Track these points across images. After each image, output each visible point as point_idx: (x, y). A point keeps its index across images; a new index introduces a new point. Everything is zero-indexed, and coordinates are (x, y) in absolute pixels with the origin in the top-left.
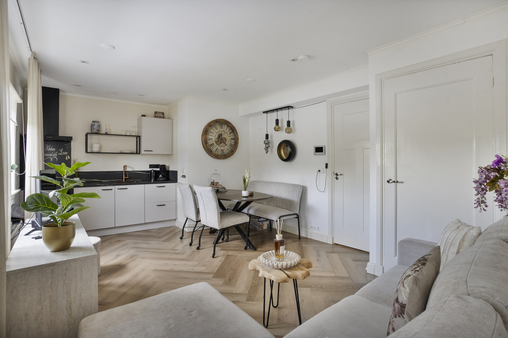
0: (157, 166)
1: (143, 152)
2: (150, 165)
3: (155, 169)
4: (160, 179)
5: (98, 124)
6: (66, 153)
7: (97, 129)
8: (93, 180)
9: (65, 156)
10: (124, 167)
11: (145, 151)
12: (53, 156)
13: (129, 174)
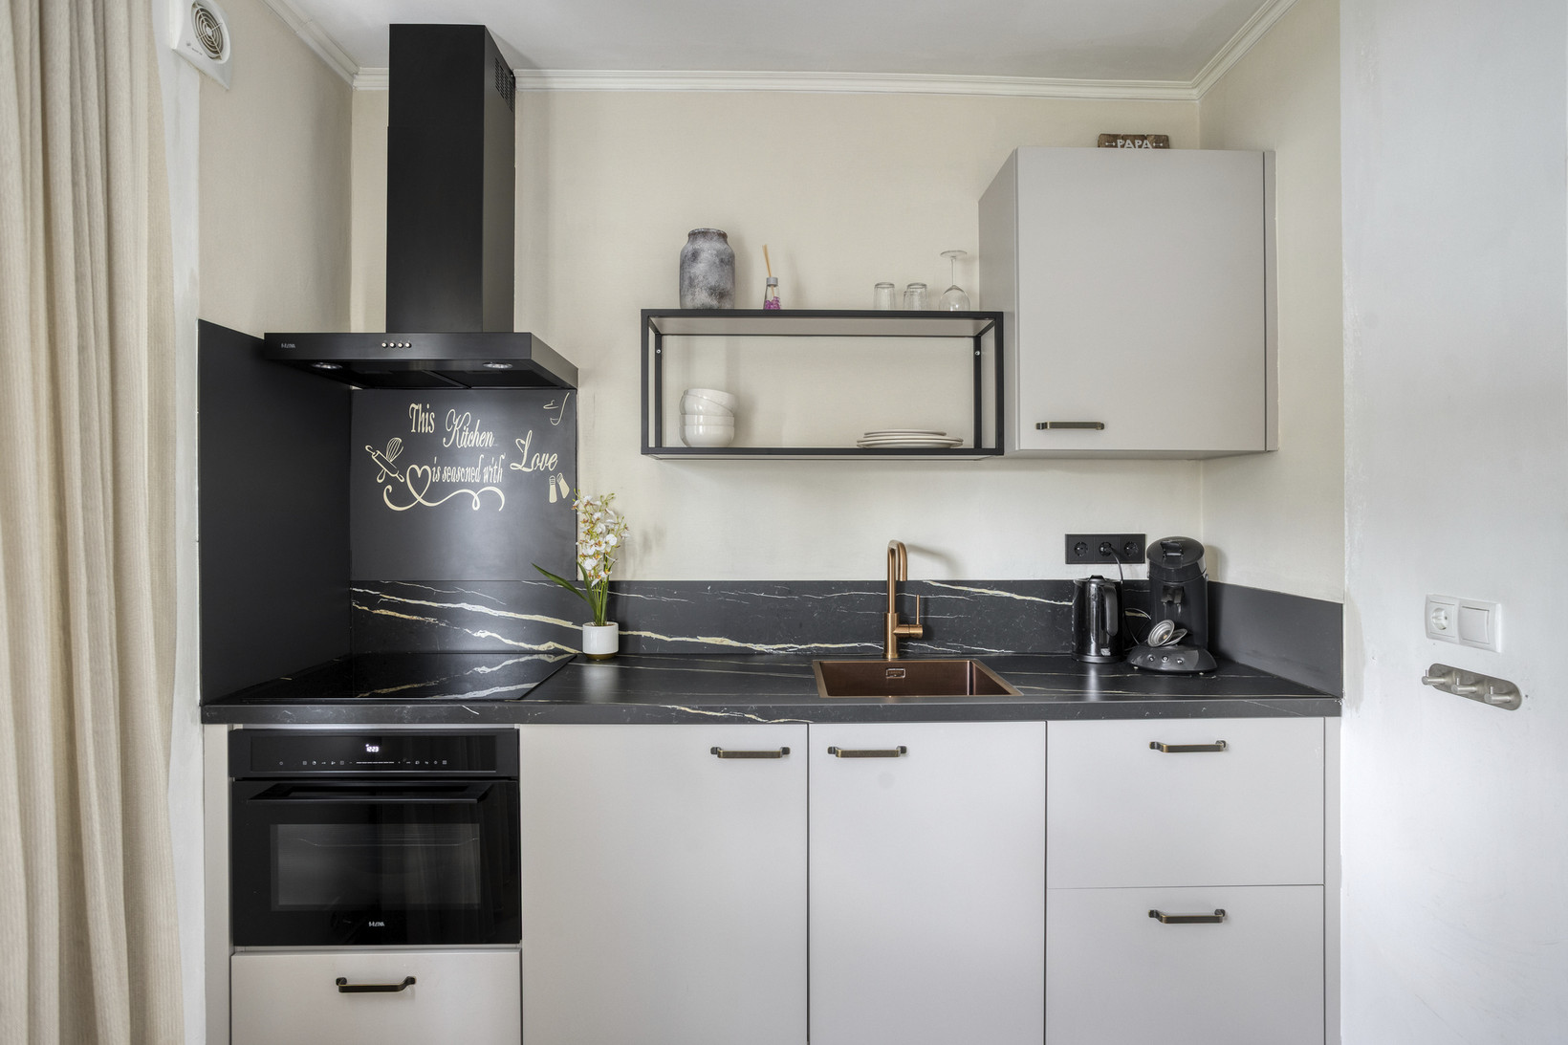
0: (1125, 548)
1: (1025, 437)
2: (1069, 538)
3: (1112, 572)
4: (1166, 665)
5: (718, 245)
6: (549, 460)
7: (713, 280)
8: (701, 639)
9: (541, 479)
10: (892, 551)
11: (1042, 426)
12: (486, 477)
13: (925, 602)
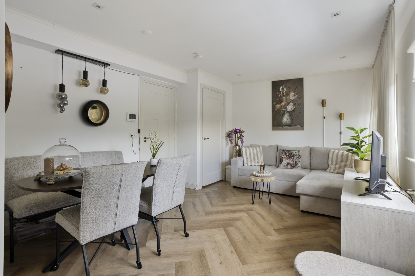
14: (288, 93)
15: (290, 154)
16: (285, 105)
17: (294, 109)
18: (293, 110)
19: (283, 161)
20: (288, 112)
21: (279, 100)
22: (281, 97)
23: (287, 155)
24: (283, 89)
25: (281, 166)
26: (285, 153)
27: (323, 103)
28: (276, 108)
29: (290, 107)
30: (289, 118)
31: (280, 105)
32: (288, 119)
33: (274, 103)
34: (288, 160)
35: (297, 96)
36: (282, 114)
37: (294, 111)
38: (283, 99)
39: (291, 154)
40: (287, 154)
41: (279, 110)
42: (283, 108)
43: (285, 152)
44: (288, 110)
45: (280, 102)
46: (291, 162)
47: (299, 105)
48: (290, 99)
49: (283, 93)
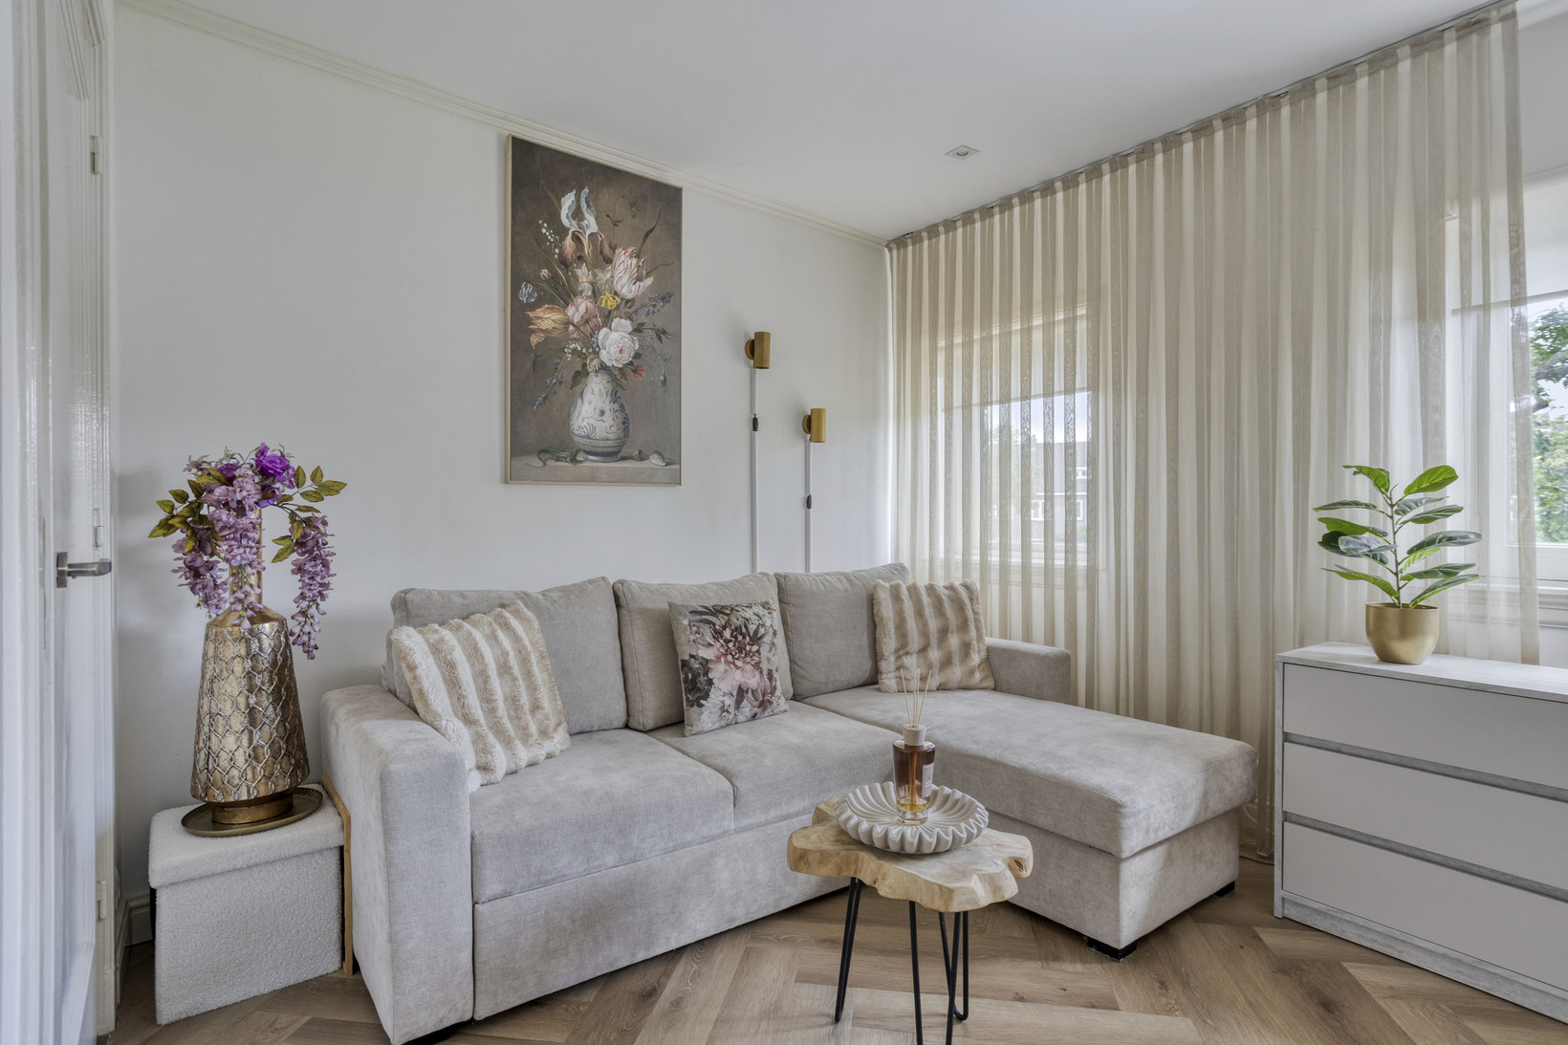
14: (607, 249)
15: (737, 629)
16: (587, 322)
17: (637, 356)
18: (631, 363)
19: (710, 682)
20: (603, 368)
21: (554, 277)
22: (564, 263)
23: (727, 641)
24: (577, 214)
25: (705, 717)
26: (715, 630)
27: (756, 349)
28: (533, 331)
29: (616, 342)
30: (608, 406)
31: (559, 311)
32: (602, 413)
33: (526, 291)
34: (737, 668)
35: (649, 281)
36: (569, 379)
37: (634, 366)
38: (576, 277)
39: (744, 630)
40: (727, 634)
41: (554, 345)
42: (575, 340)
43: (709, 622)
44: (604, 355)
45: (561, 293)
46: (753, 681)
47: (660, 339)
48: (616, 293)
49: (577, 239)
